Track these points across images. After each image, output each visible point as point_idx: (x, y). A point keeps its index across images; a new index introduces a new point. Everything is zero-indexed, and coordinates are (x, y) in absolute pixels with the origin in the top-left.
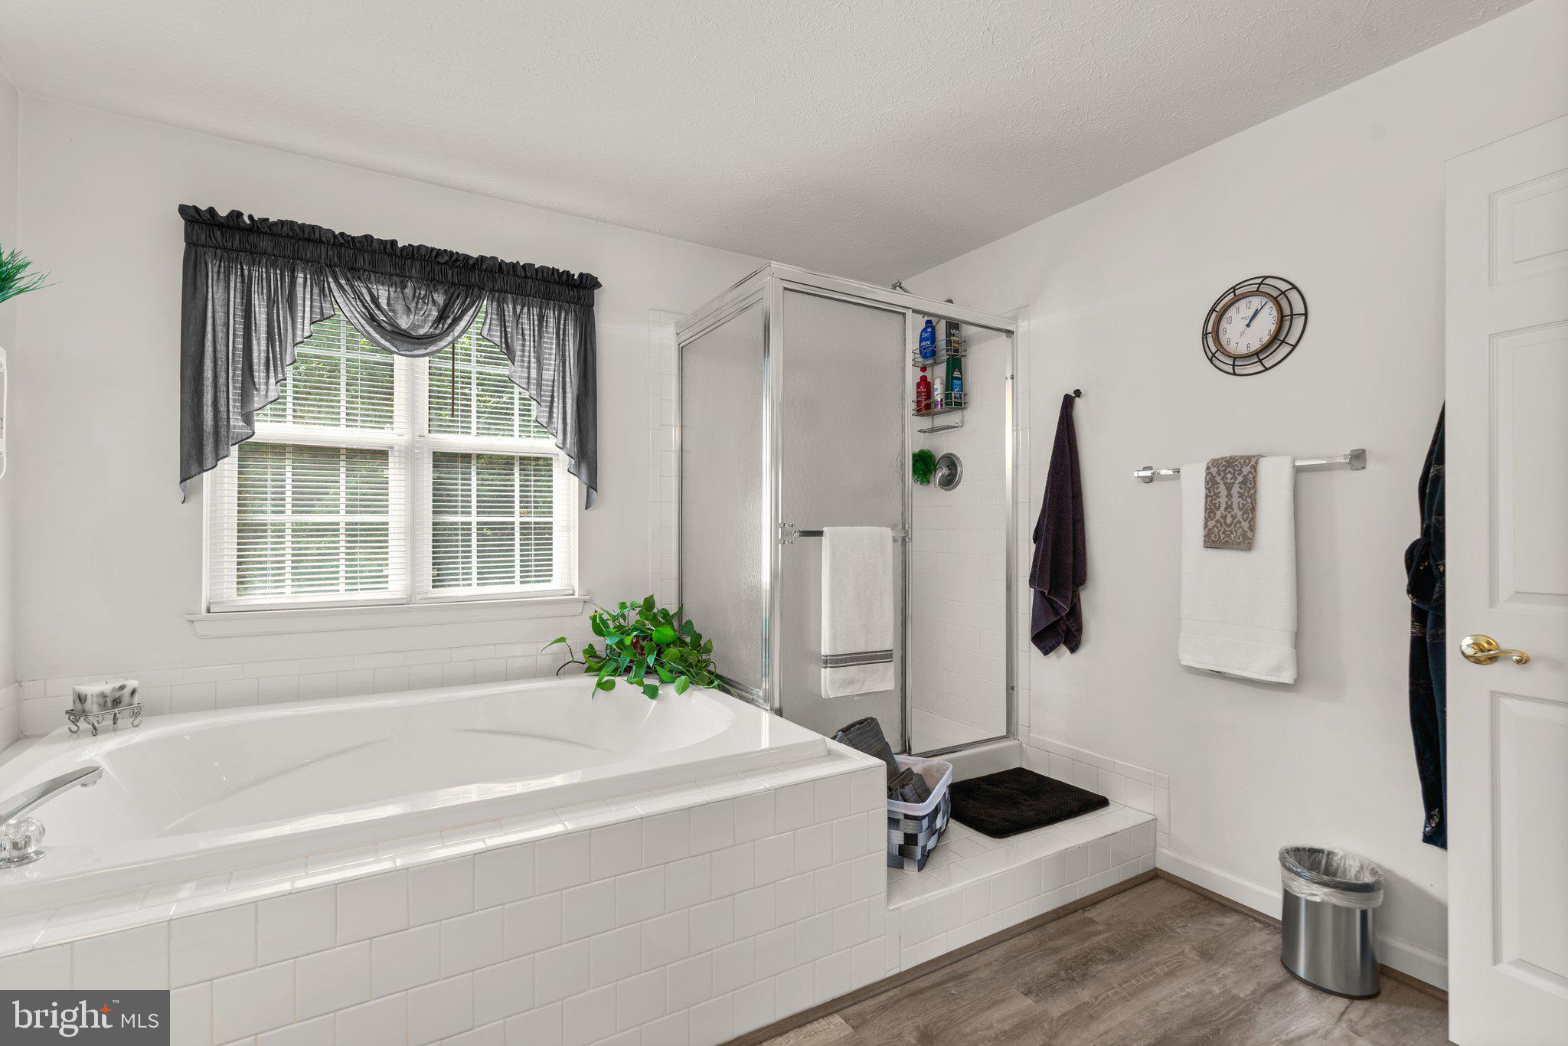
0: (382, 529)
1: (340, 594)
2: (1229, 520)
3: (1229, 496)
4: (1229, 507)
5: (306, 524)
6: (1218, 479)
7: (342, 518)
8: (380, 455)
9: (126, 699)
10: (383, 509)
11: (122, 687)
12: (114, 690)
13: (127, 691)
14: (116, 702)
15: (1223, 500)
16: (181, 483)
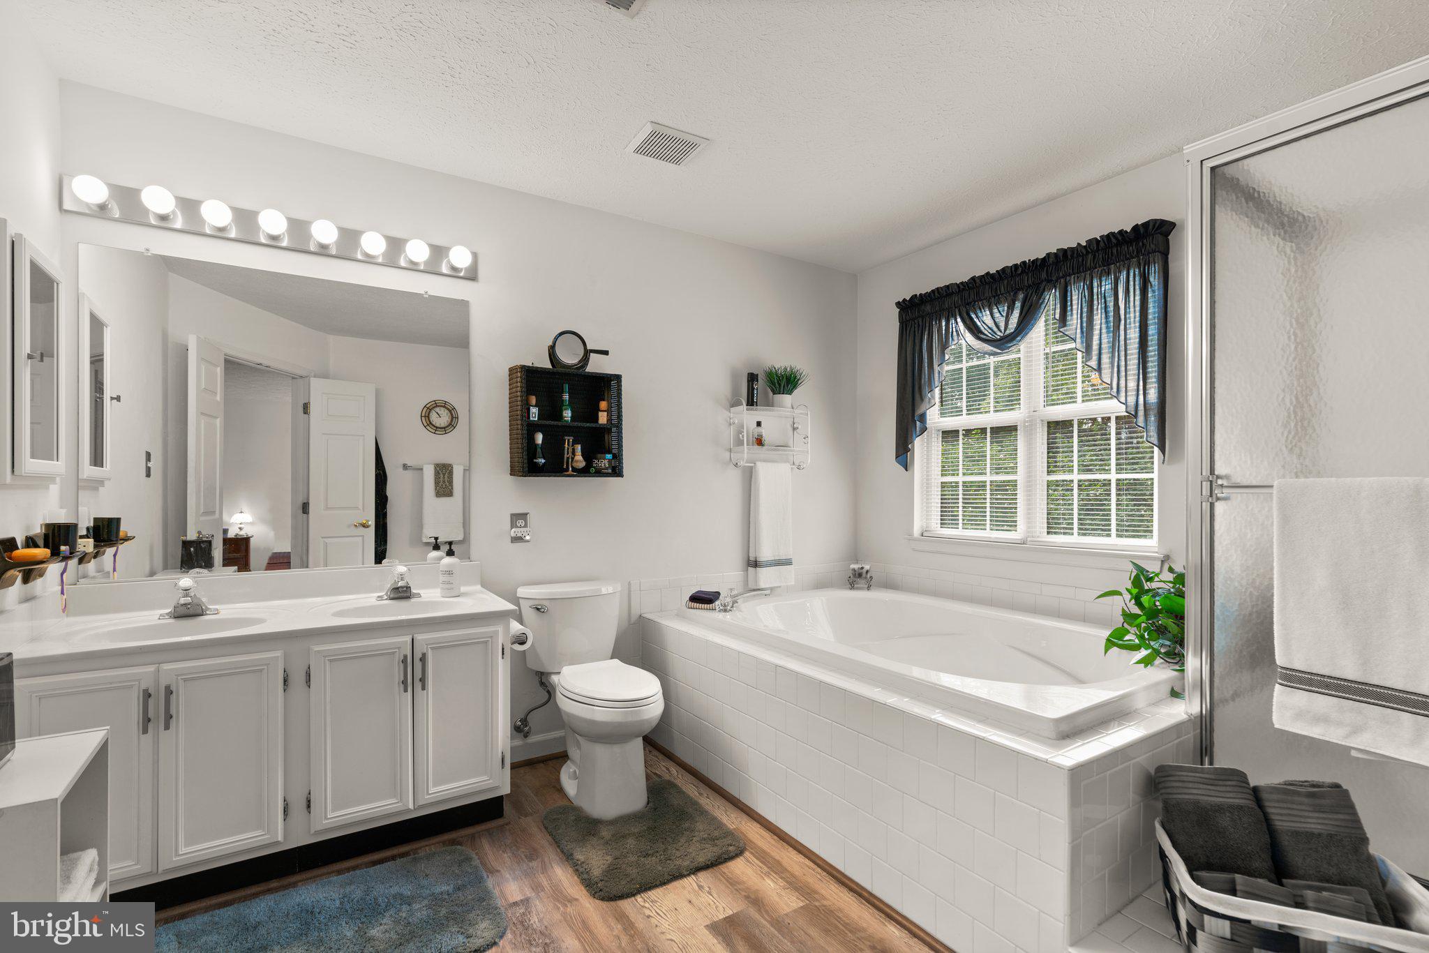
0: (1014, 484)
1: (988, 534)
2: (444, 486)
3: (444, 477)
4: (444, 482)
5: (975, 482)
6: (440, 472)
7: (988, 478)
8: (1011, 430)
9: (864, 575)
10: (1013, 470)
11: (862, 568)
12: (859, 568)
13: (864, 571)
14: (860, 575)
15: (441, 479)
16: (896, 458)
